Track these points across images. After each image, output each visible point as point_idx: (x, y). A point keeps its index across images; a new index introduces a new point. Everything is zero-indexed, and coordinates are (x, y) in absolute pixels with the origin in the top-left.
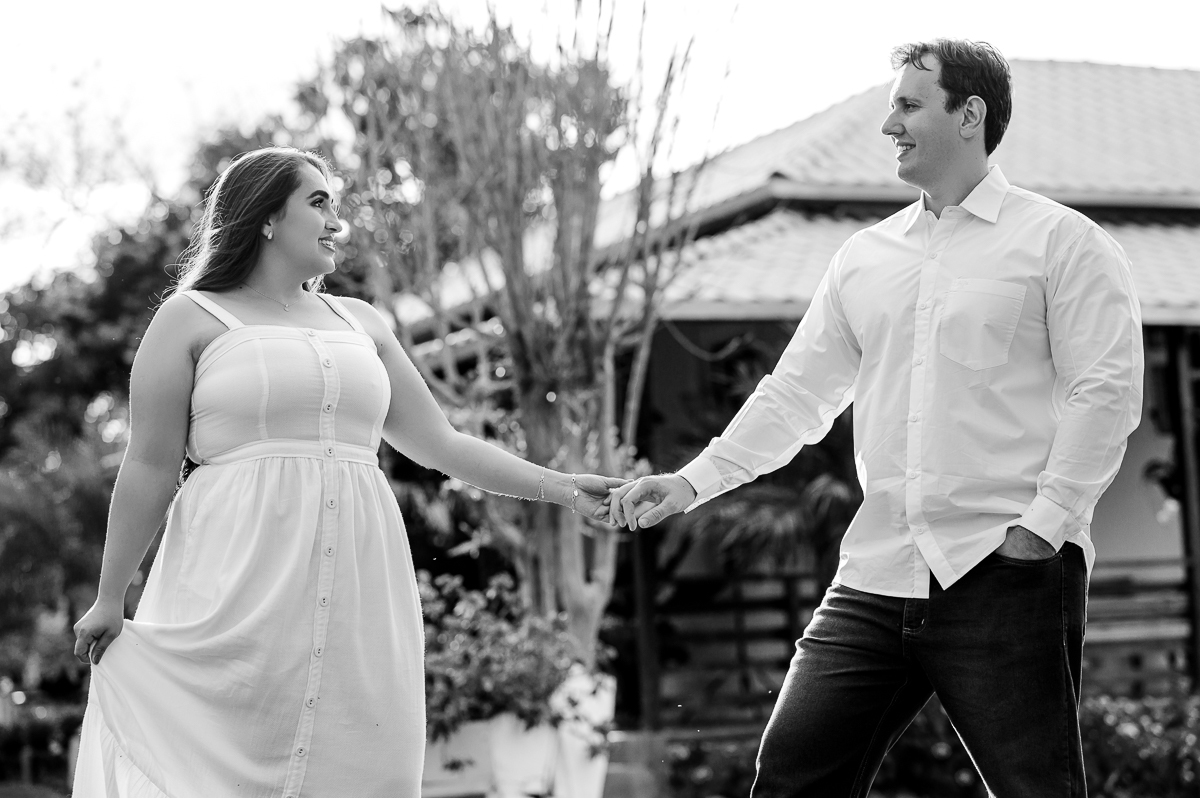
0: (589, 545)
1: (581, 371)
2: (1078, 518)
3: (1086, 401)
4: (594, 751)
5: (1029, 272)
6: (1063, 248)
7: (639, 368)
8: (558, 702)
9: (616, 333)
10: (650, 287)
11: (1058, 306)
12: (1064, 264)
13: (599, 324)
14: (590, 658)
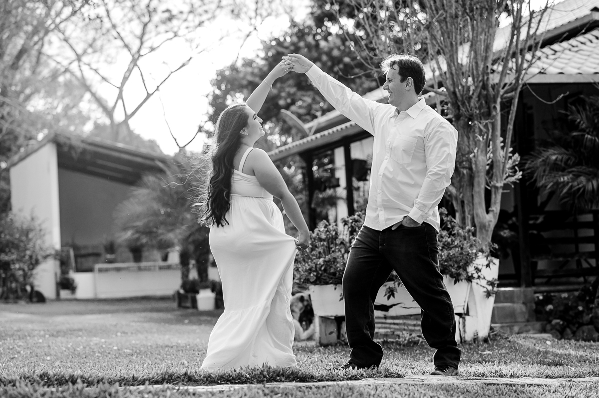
0: (488, 195)
1: (484, 110)
2: (426, 214)
3: (430, 178)
4: (488, 294)
5: (419, 135)
6: (431, 128)
7: (514, 108)
8: (471, 269)
9: (502, 92)
10: (519, 70)
11: (427, 146)
12: (430, 133)
13: (493, 87)
14: (487, 249)
